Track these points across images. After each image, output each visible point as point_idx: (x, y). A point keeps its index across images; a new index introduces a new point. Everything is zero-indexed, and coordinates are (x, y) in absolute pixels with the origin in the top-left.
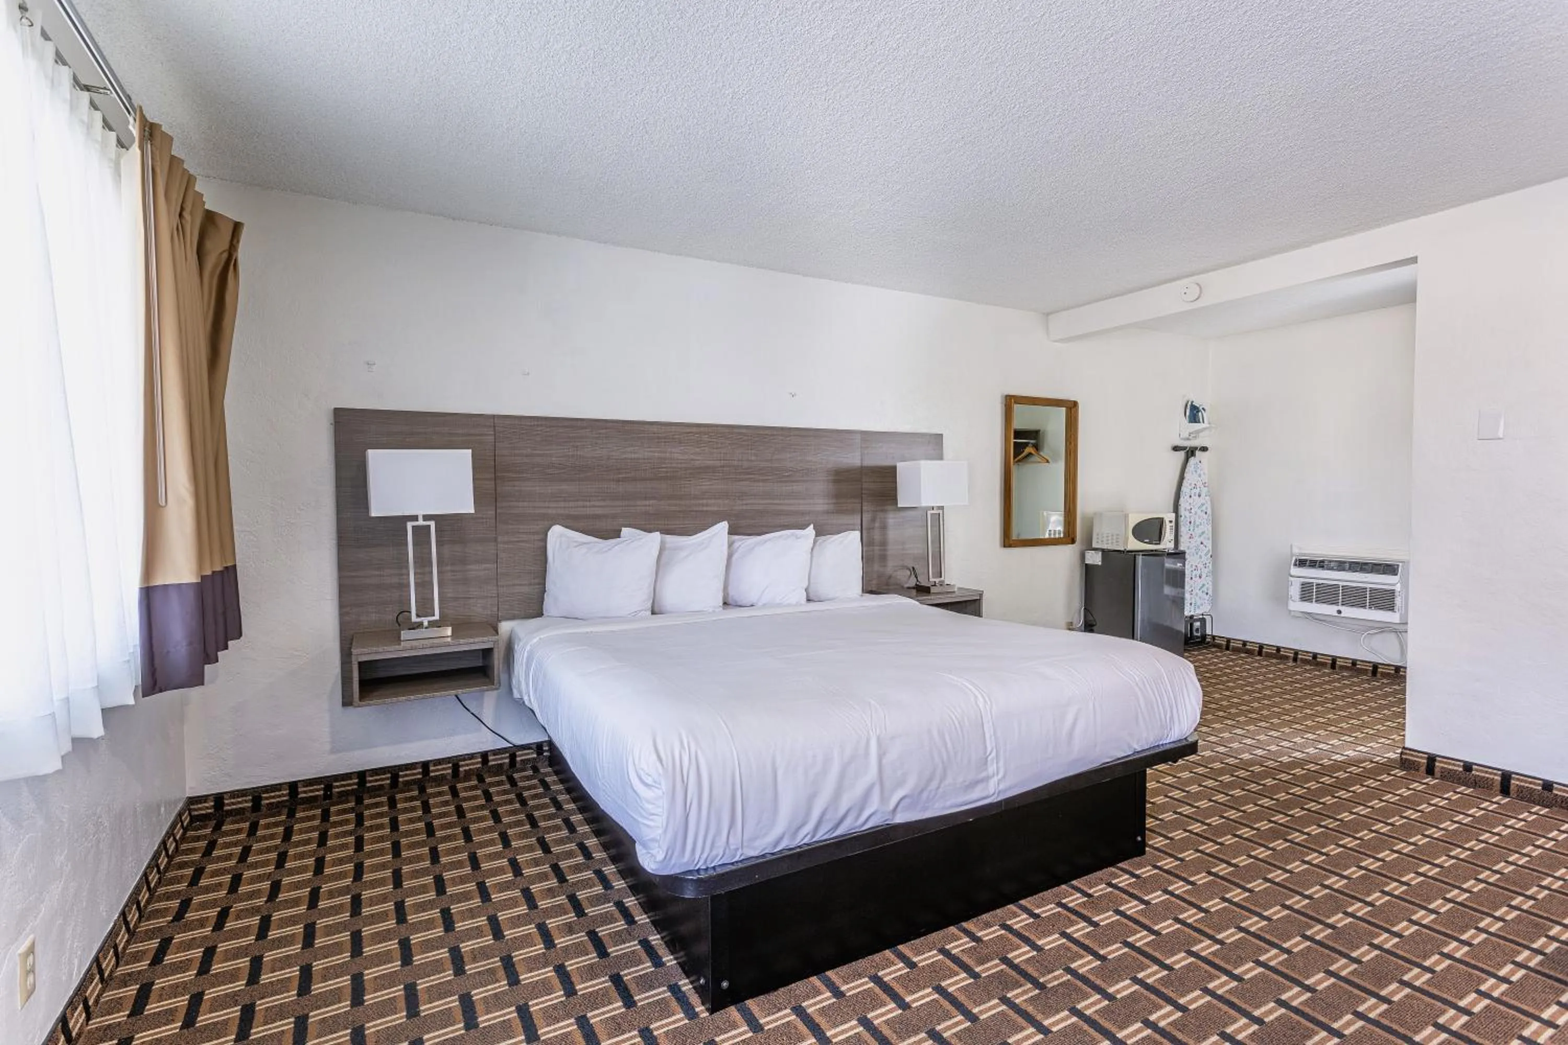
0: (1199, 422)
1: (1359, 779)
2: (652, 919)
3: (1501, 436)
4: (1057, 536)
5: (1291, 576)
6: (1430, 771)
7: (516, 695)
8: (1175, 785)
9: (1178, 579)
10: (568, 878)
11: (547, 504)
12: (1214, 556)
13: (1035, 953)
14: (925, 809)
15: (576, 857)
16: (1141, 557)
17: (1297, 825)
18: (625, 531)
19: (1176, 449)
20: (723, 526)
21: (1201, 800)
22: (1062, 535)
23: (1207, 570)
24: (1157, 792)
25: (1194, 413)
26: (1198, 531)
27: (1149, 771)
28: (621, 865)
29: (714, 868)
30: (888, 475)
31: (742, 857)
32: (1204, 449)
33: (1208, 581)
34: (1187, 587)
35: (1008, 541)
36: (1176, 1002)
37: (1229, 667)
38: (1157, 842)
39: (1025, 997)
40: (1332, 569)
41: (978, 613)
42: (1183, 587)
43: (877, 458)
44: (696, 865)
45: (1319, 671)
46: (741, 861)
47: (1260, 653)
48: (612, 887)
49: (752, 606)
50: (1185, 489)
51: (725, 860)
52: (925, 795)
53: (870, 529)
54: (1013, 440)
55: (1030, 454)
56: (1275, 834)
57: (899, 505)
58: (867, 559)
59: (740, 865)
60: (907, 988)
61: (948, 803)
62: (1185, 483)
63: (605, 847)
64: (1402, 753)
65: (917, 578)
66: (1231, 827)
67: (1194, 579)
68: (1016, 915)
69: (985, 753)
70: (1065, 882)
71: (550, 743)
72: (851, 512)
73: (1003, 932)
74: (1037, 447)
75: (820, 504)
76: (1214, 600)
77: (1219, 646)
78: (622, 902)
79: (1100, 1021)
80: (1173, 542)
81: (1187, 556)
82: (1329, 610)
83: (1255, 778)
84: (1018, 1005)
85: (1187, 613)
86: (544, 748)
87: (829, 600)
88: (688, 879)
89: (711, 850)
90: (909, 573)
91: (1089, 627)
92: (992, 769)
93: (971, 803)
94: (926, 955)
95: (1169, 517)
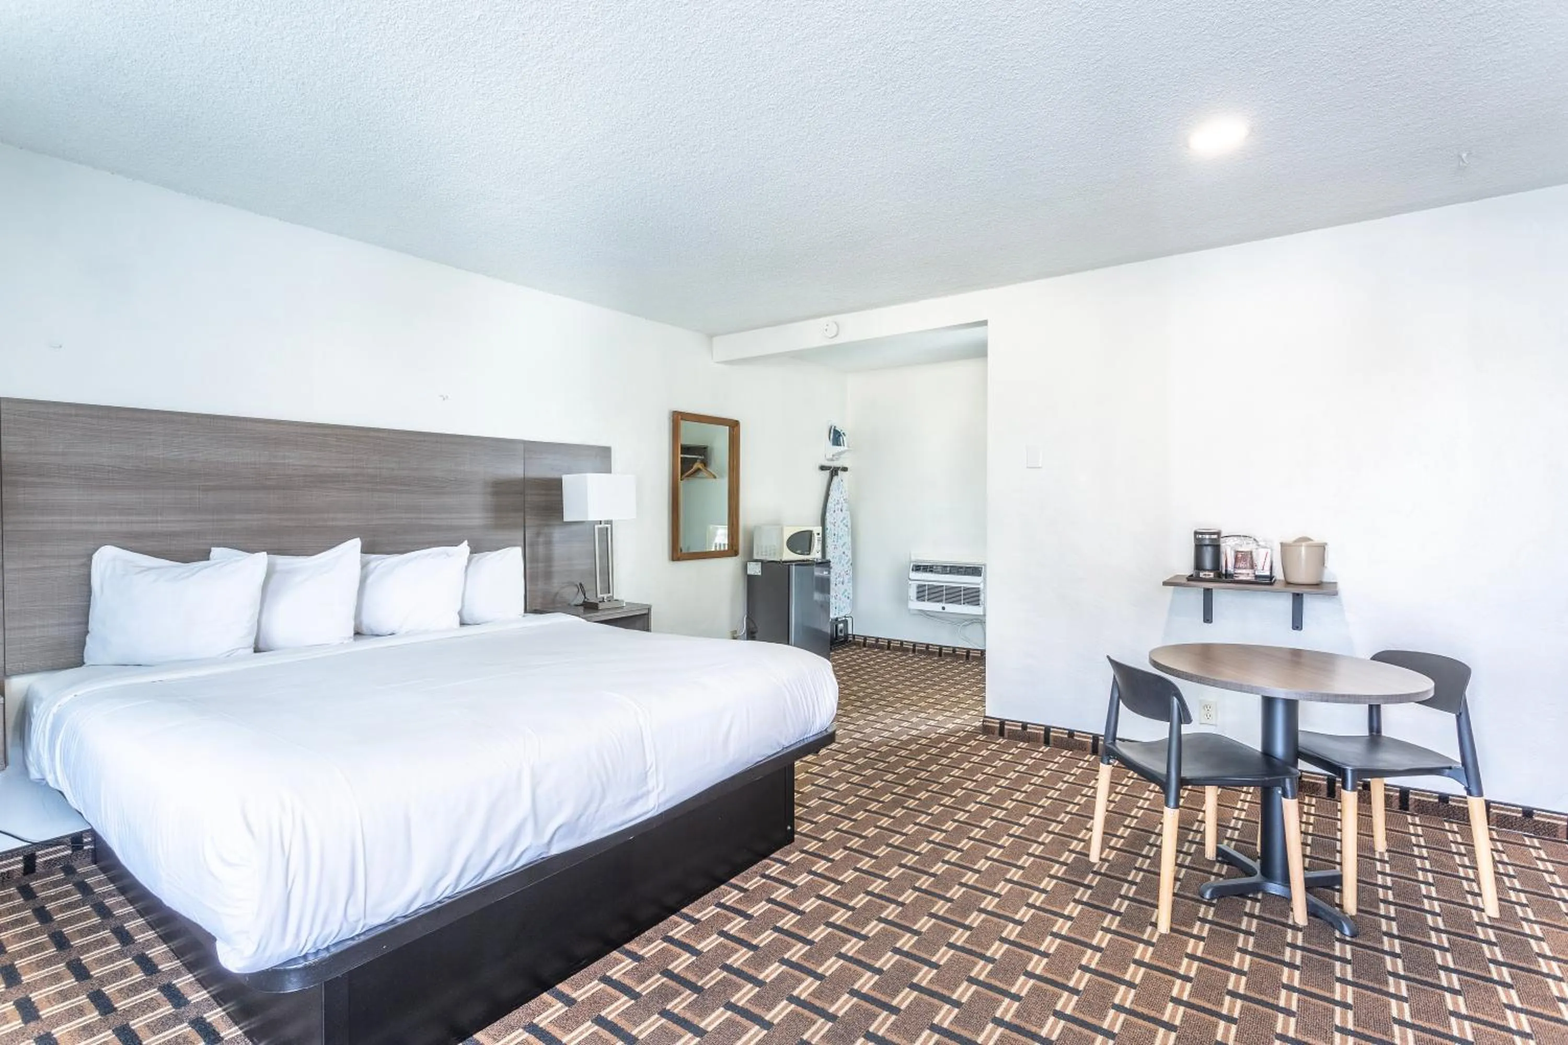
0: (840, 445)
1: (954, 747)
2: (245, 1029)
3: (1040, 465)
4: (722, 548)
5: (910, 579)
6: (1002, 734)
7: (34, 774)
8: (821, 773)
9: (824, 585)
10: (116, 1006)
11: (91, 518)
12: (853, 564)
13: (694, 958)
14: (583, 835)
15: (132, 975)
16: (794, 567)
17: (912, 792)
18: (216, 552)
19: (823, 468)
20: (355, 544)
21: (840, 783)
22: (726, 548)
23: (848, 577)
24: (805, 782)
25: (836, 437)
26: (841, 542)
27: (797, 764)
28: (201, 972)
29: (327, 949)
30: (553, 488)
31: (364, 930)
32: (845, 469)
33: (848, 586)
34: (832, 593)
35: (677, 554)
36: (815, 972)
37: (865, 662)
38: (804, 827)
39: (684, 1004)
40: (938, 573)
41: (647, 628)
42: (829, 593)
43: (541, 470)
44: (301, 951)
45: (931, 659)
46: (364, 933)
47: (889, 648)
48: (187, 1002)
49: (392, 634)
50: (829, 505)
51: (345, 935)
52: (583, 819)
53: (532, 545)
54: (680, 456)
55: (698, 470)
56: (896, 804)
57: (566, 519)
58: (529, 577)
59: (363, 938)
60: (564, 1028)
61: (608, 825)
62: (830, 500)
63: (178, 953)
64: (984, 721)
65: (585, 595)
66: (862, 805)
67: (838, 585)
68: (677, 924)
69: (645, 767)
70: (723, 882)
71: (92, 832)
72: (511, 527)
73: (665, 944)
74: (705, 463)
75: (477, 518)
76: (854, 603)
77: (858, 644)
78: (202, 1018)
79: (752, 1010)
80: (820, 553)
81: (832, 564)
82: (935, 607)
83: (882, 757)
84: (677, 1015)
85: (832, 616)
86: (85, 840)
87: (483, 623)
88: (291, 970)
89: (323, 927)
90: (576, 590)
91: (751, 635)
92: (651, 783)
93: (631, 821)
94: (586, 988)
95: (817, 529)
